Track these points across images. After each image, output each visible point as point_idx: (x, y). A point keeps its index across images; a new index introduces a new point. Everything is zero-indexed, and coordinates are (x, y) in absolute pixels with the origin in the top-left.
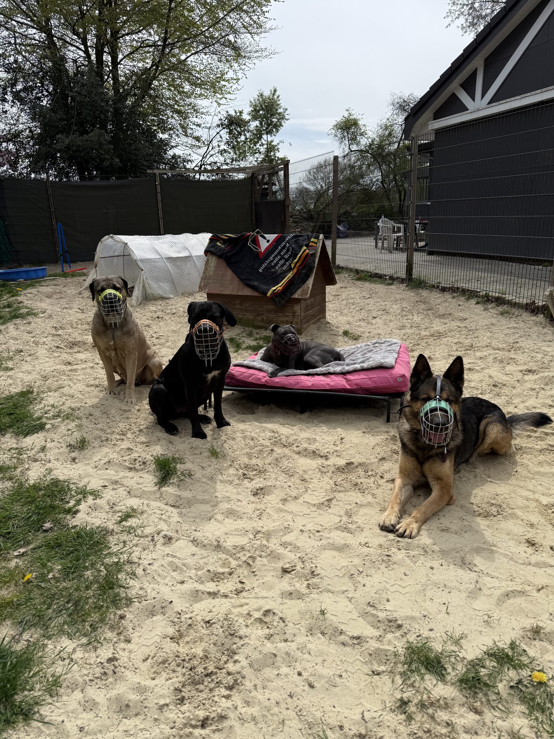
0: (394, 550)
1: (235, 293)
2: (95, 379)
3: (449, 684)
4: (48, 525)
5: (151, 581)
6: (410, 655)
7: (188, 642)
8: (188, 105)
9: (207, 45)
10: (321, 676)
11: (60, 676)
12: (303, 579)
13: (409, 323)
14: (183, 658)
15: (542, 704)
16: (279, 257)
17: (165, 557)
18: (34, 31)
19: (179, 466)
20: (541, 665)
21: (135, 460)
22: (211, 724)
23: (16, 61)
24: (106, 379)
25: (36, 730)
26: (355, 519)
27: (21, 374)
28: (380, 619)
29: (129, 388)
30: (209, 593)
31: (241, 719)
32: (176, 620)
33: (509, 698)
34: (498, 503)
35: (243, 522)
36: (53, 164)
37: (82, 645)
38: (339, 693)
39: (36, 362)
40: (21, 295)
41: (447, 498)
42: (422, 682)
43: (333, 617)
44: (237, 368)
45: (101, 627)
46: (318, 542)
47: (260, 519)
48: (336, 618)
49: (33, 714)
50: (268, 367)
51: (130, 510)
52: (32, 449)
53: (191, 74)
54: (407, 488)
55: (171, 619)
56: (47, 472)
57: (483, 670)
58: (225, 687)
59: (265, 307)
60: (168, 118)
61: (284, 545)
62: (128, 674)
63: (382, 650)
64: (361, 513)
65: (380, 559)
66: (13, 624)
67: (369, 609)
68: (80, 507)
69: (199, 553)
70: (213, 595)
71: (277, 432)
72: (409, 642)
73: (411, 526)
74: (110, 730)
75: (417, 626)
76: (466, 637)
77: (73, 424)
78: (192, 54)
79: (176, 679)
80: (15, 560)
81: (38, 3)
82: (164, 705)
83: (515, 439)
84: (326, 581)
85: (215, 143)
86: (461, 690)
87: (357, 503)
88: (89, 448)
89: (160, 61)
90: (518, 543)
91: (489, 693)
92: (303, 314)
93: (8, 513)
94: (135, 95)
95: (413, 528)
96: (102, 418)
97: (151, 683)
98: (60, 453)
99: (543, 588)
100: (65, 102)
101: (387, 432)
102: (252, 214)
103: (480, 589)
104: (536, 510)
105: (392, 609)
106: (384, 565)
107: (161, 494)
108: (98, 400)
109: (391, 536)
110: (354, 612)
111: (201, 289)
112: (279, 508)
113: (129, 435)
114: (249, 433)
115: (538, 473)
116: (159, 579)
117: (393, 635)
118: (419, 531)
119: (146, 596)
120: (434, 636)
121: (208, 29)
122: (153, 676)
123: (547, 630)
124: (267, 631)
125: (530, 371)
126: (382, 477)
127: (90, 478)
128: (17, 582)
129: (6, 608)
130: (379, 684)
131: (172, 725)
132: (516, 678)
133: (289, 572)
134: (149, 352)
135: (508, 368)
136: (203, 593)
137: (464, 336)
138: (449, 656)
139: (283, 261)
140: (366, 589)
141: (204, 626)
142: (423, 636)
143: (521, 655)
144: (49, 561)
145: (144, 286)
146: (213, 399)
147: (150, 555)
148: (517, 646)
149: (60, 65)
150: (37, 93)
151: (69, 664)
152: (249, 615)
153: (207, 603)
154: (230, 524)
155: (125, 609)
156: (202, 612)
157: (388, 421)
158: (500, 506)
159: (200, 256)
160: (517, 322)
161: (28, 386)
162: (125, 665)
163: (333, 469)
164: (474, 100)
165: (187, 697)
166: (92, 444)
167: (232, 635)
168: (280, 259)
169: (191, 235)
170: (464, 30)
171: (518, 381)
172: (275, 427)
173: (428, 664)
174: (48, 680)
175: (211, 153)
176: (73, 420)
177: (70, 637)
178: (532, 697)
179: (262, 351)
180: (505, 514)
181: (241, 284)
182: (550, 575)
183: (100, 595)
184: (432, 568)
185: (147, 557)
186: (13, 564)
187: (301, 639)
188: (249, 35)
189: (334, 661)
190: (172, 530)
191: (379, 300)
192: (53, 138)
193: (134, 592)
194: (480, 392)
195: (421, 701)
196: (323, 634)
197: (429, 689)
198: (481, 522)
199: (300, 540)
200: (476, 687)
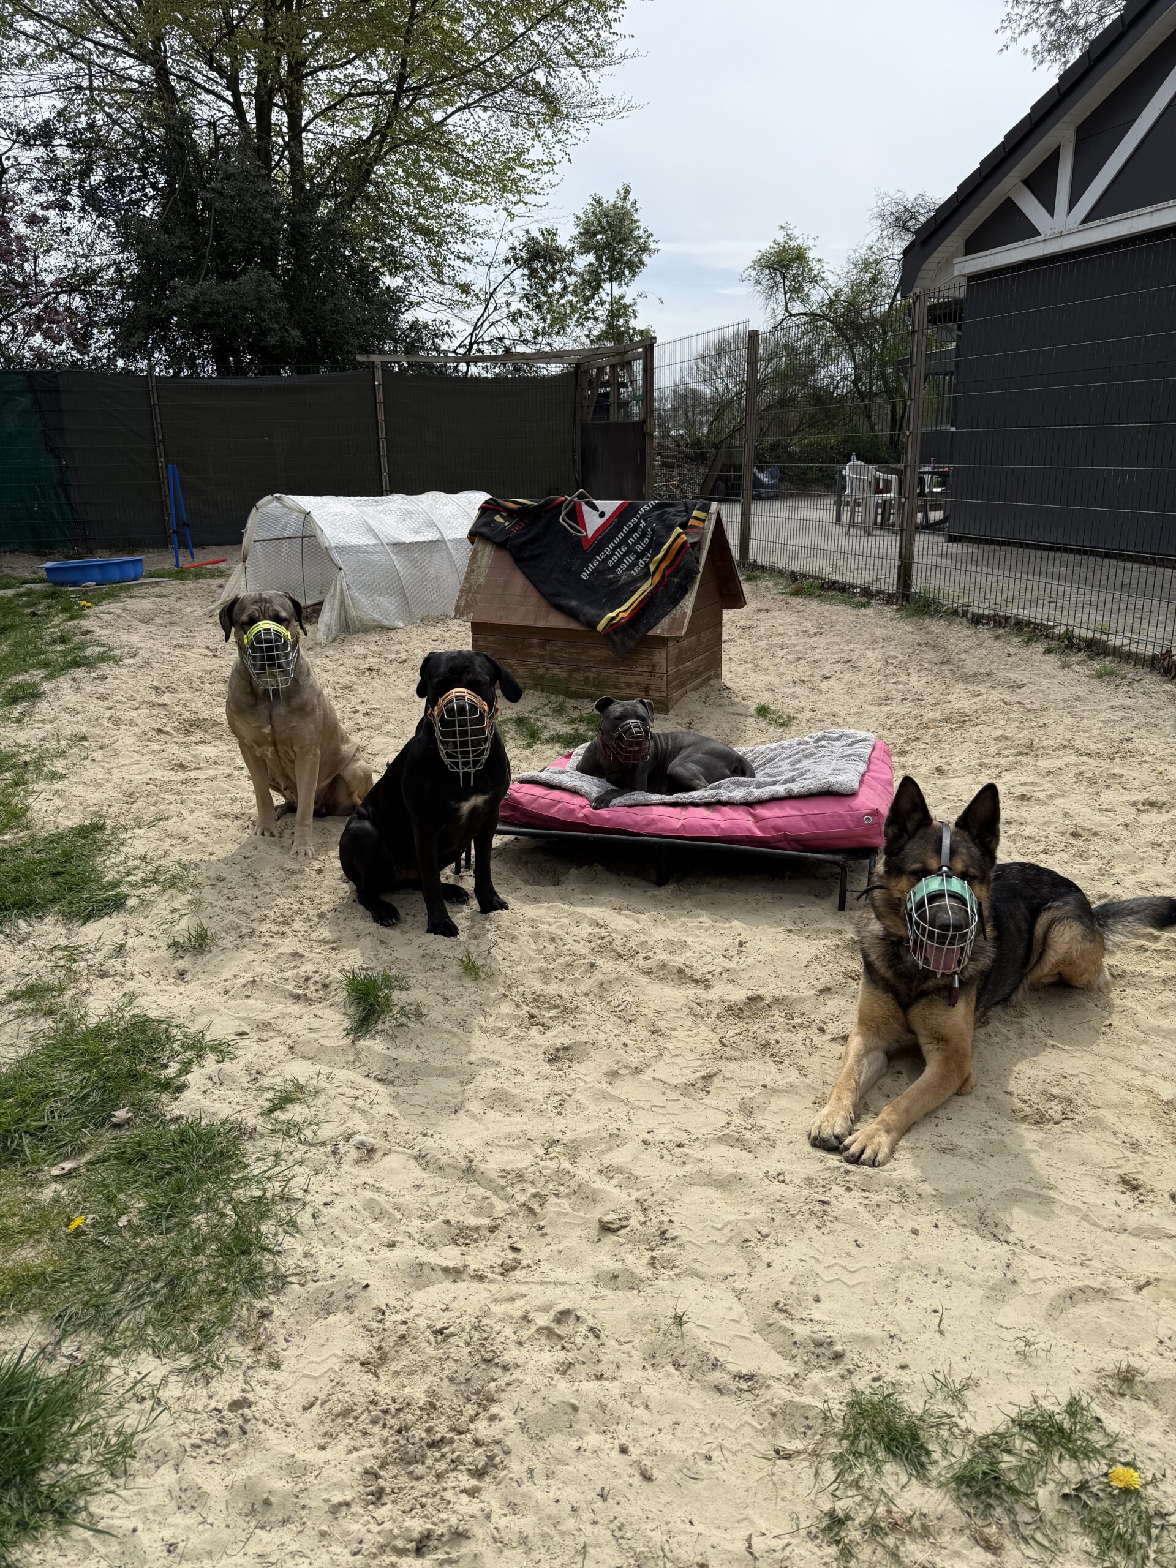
0: (837, 1190)
1: (530, 623)
2: (233, 801)
3: (934, 1484)
4: (122, 1114)
5: (327, 1239)
6: (855, 1419)
7: (397, 1373)
8: (449, 216)
9: (488, 91)
10: (667, 1457)
11: (133, 1435)
12: (643, 1247)
13: (898, 691)
14: (384, 1407)
15: (1127, 1536)
16: (624, 549)
17: (359, 1190)
18: (130, 61)
19: (396, 995)
20: (1132, 1451)
21: (307, 979)
22: (436, 1548)
23: (91, 126)
24: (254, 801)
25: (80, 1546)
26: (760, 1119)
27: (81, 787)
28: (797, 1339)
29: (302, 824)
30: (446, 1270)
31: (499, 1542)
32: (375, 1325)
33: (1059, 1521)
34: (1067, 1094)
35: (525, 1119)
36: (164, 339)
37: (181, 1371)
38: (704, 1493)
39: (114, 763)
40: (88, 616)
41: (956, 1082)
42: (876, 1478)
43: (699, 1332)
44: (527, 788)
45: (220, 1334)
46: (678, 1169)
47: (560, 1114)
48: (707, 1333)
49: (75, 1512)
50: (591, 786)
51: (290, 1088)
52: (97, 950)
53: (452, 151)
54: (872, 1056)
55: (365, 1322)
56: (125, 1000)
57: (1006, 1457)
58: (469, 1470)
59: (593, 653)
60: (403, 245)
61: (607, 1172)
62: (272, 1436)
63: (798, 1406)
64: (773, 1107)
65: (805, 1209)
66: (44, 1321)
67: (777, 1316)
68: (190, 1077)
69: (429, 1182)
70: (454, 1273)
71: (606, 926)
72: (853, 1391)
73: (877, 1140)
74: (229, 1552)
75: (873, 1357)
76: (977, 1385)
77: (184, 899)
78: (460, 109)
79: (369, 1451)
80: (54, 1186)
81: (140, 4)
82: (340, 1504)
83: (1112, 953)
84: (691, 1253)
85: (500, 297)
86: (958, 1498)
87: (765, 1086)
88: (215, 950)
89: (389, 125)
90: (1102, 1183)
91: (1017, 1507)
92: (672, 670)
93: (42, 1086)
94: (336, 195)
95: (879, 1144)
96: (243, 886)
97: (315, 1457)
98: (154, 961)
99: (1148, 1283)
100: (190, 211)
101: (839, 932)
102: (574, 451)
103: (1014, 1282)
104: (1147, 1111)
105: (824, 1318)
106: (814, 1222)
107: (357, 1054)
108: (237, 846)
109: (833, 1160)
110: (744, 1322)
111: (459, 612)
112: (602, 1091)
113: (298, 925)
114: (545, 926)
115: (1156, 1030)
116: (344, 1237)
117: (824, 1374)
118: (893, 1151)
119: (316, 1272)
120: (909, 1381)
121: (492, 57)
122: (322, 1441)
123: (1150, 1376)
124: (561, 1356)
125: (1152, 804)
126: (822, 1030)
127: (213, 1016)
128: (54, 1233)
129: (30, 1286)
130: (789, 1478)
131: (355, 1546)
132: (1076, 1478)
133: (614, 1231)
134: (345, 748)
135: (1107, 796)
136: (433, 1269)
137: (1017, 724)
138: (938, 1426)
139: (633, 557)
140: (773, 1273)
141: (432, 1339)
142: (887, 1379)
143: (1090, 1430)
144: (121, 1190)
145: (342, 603)
146: (473, 852)
147: (328, 1184)
148: (1082, 1408)
149: (181, 134)
150: (132, 192)
151: (152, 1410)
152: (526, 1319)
153: (440, 1291)
154: (498, 1122)
155: (272, 1298)
156: (430, 1310)
157: (842, 907)
158: (1070, 1101)
159: (460, 540)
160: (1131, 694)
161: (95, 813)
162: (267, 1416)
163: (718, 1009)
164: (1052, 214)
165: (388, 1490)
166: (220, 942)
167: (486, 1361)
168: (626, 554)
169: (443, 495)
170: (1039, 58)
171: (1126, 825)
172: (602, 915)
173: (892, 1440)
174: (108, 1443)
175: (492, 318)
176: (184, 890)
177: (158, 1353)
178: (1107, 1519)
179: (581, 750)
180: (1079, 1118)
181: (544, 603)
182: (1166, 1256)
183: (222, 1266)
184: (915, 1232)
185: (321, 1189)
186: (48, 1194)
187: (631, 1375)
188: (576, 70)
189: (696, 1425)
190: (375, 1131)
191: (838, 639)
192: (163, 285)
193: (291, 1262)
194: (1042, 848)
195: (872, 1518)
196: (677, 1365)
197: (890, 1493)
198: (1026, 1134)
199: (640, 1163)
200: (989, 1494)
